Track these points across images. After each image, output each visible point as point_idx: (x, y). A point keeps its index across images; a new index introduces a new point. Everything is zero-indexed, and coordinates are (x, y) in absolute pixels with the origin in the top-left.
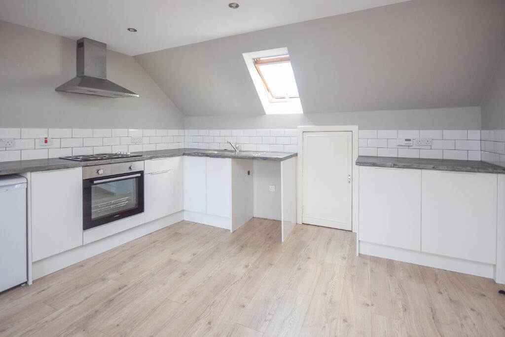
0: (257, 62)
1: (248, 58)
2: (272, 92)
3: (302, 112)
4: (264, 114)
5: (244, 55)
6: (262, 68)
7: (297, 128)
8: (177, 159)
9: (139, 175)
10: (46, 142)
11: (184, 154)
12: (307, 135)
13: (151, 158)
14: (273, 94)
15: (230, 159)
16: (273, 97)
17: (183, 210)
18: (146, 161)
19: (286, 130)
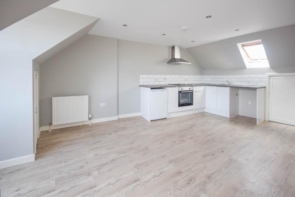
0: (243, 46)
1: (239, 45)
2: (250, 57)
3: (269, 67)
4: (246, 68)
5: (238, 44)
6: (245, 48)
7: (265, 74)
8: (203, 87)
9: (192, 91)
10: (165, 79)
11: (206, 85)
12: (272, 78)
13: (195, 86)
14: (251, 58)
15: (229, 88)
16: (251, 59)
17: (205, 108)
18: (194, 87)
19: (259, 75)
